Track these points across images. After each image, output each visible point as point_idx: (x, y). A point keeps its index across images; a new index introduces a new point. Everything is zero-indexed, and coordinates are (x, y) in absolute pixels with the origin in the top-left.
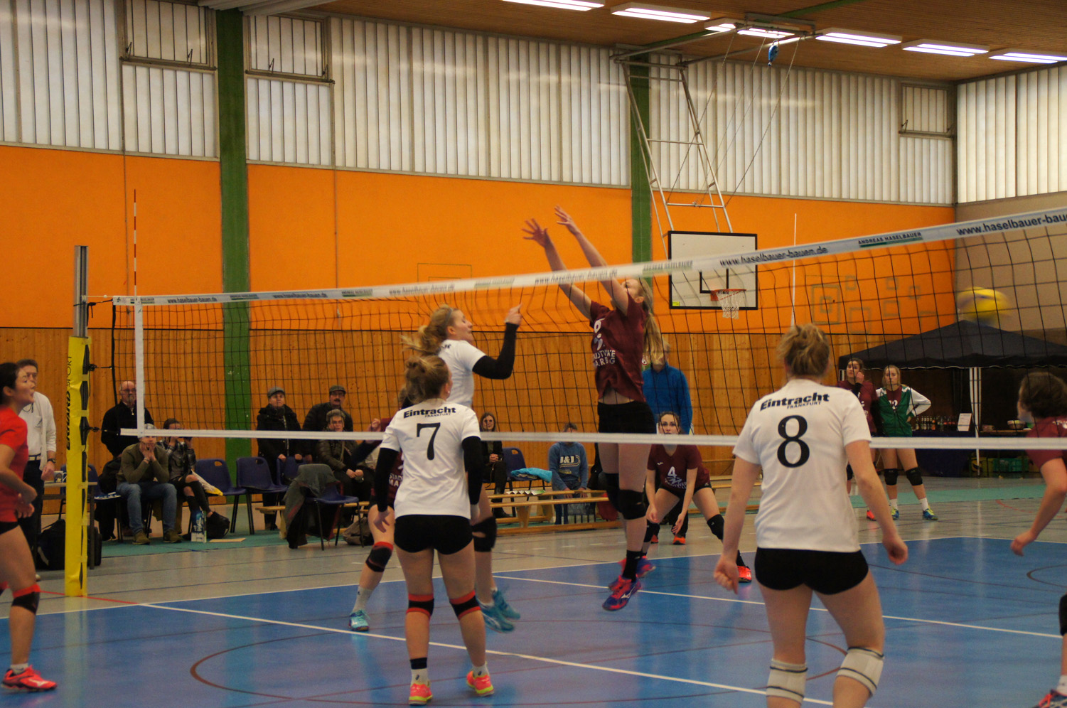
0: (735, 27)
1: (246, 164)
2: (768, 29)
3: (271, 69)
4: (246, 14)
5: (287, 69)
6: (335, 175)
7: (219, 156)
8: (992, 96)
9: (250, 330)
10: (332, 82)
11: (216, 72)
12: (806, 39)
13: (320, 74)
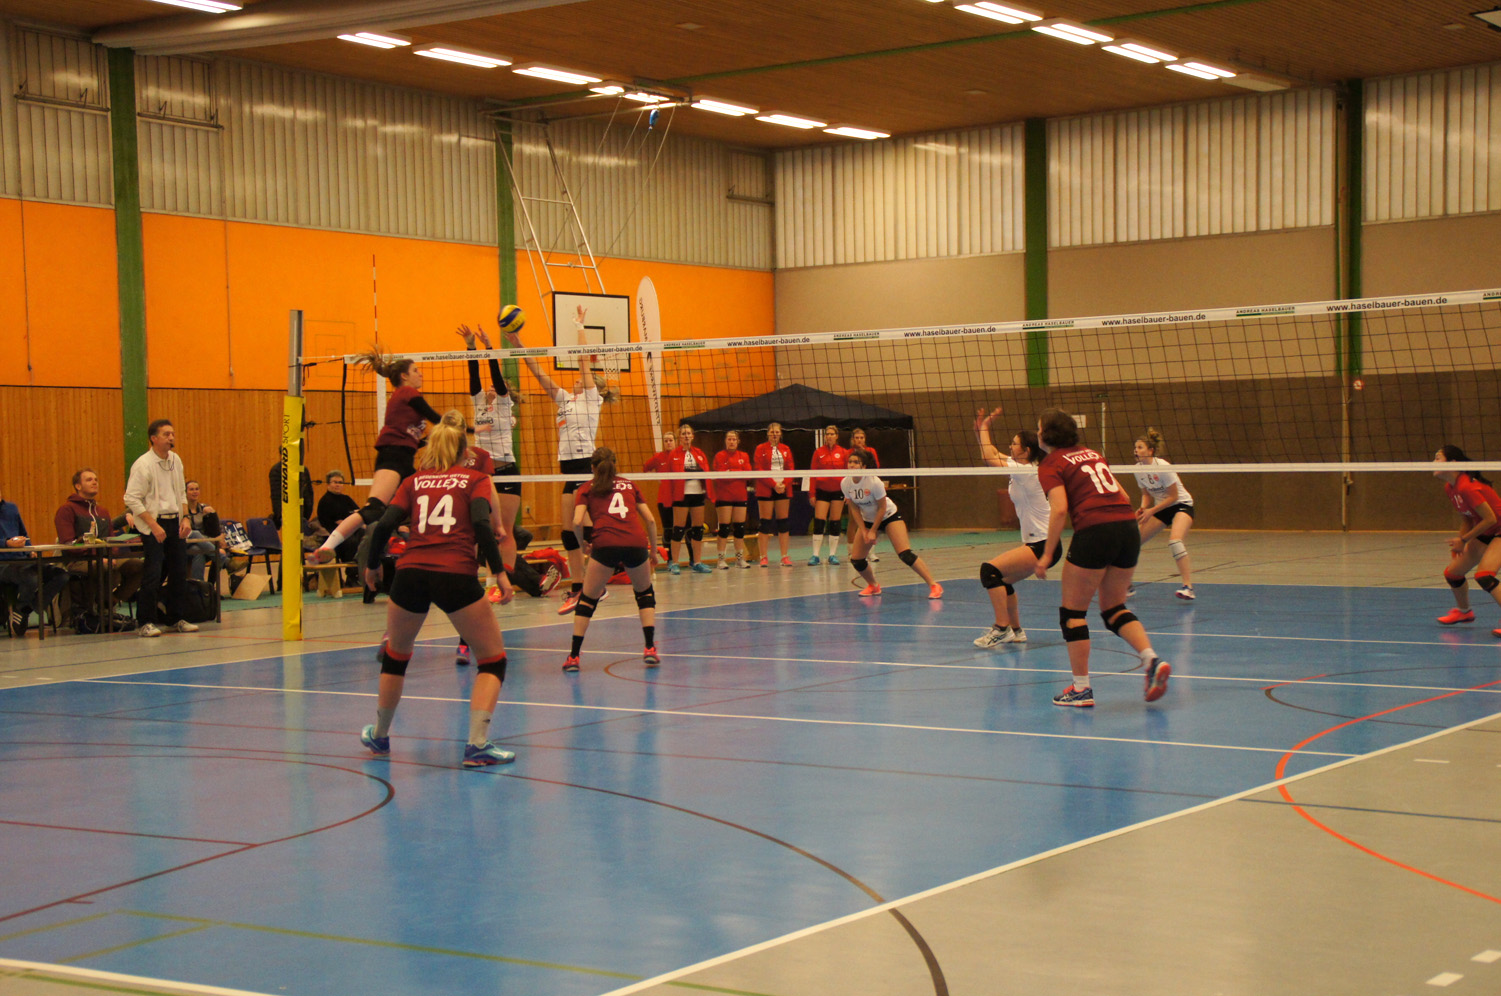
0: (621, 90)
1: (141, 213)
2: (649, 93)
3: (162, 112)
4: (137, 53)
5: (177, 112)
6: (225, 228)
7: (113, 202)
8: (808, 167)
9: (148, 388)
10: (222, 127)
11: (109, 114)
12: (683, 107)
13: (208, 118)
